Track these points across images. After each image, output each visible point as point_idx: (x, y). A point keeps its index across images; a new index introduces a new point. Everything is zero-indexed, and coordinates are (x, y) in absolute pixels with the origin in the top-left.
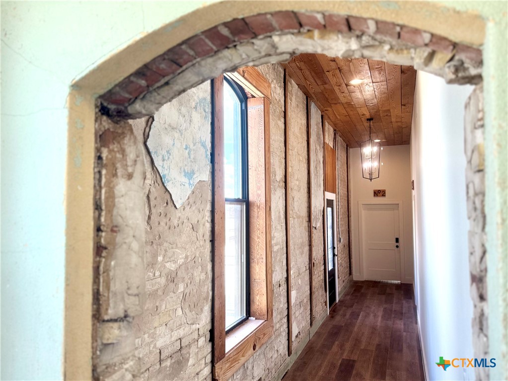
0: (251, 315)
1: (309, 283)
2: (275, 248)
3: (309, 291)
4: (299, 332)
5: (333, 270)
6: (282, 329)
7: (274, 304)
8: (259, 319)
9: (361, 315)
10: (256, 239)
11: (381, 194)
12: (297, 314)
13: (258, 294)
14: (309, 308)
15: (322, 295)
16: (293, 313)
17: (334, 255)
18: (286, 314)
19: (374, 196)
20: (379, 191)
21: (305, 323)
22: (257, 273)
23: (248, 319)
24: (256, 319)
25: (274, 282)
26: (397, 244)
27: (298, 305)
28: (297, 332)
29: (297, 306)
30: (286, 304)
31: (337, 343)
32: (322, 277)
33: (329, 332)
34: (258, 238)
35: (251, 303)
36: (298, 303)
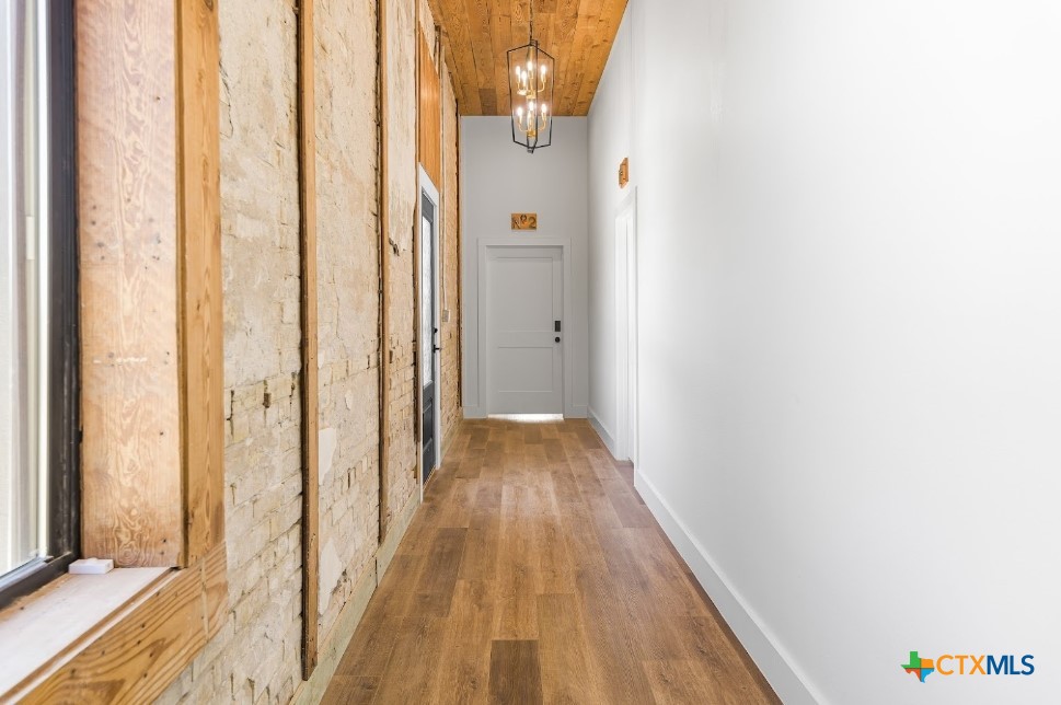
0: (87, 547)
1: (376, 410)
2: (245, 228)
3: (376, 435)
4: (344, 573)
5: (432, 387)
6: (274, 584)
7: (229, 478)
8: (134, 565)
9: (504, 494)
10: (120, 136)
11: (528, 223)
12: (338, 511)
13: (128, 433)
14: (376, 487)
15: (408, 450)
16: (322, 508)
17: (434, 349)
18: (297, 515)
19: (513, 227)
20: (523, 217)
21: (365, 536)
22: (128, 319)
23: (66, 570)
24: (116, 566)
25: (231, 376)
26: (558, 334)
27: (341, 479)
28: (338, 575)
29: (338, 484)
30: (298, 477)
31: (461, 584)
32: (409, 399)
33: (432, 553)
34: (134, 126)
35: (89, 481)
36: (342, 472)
